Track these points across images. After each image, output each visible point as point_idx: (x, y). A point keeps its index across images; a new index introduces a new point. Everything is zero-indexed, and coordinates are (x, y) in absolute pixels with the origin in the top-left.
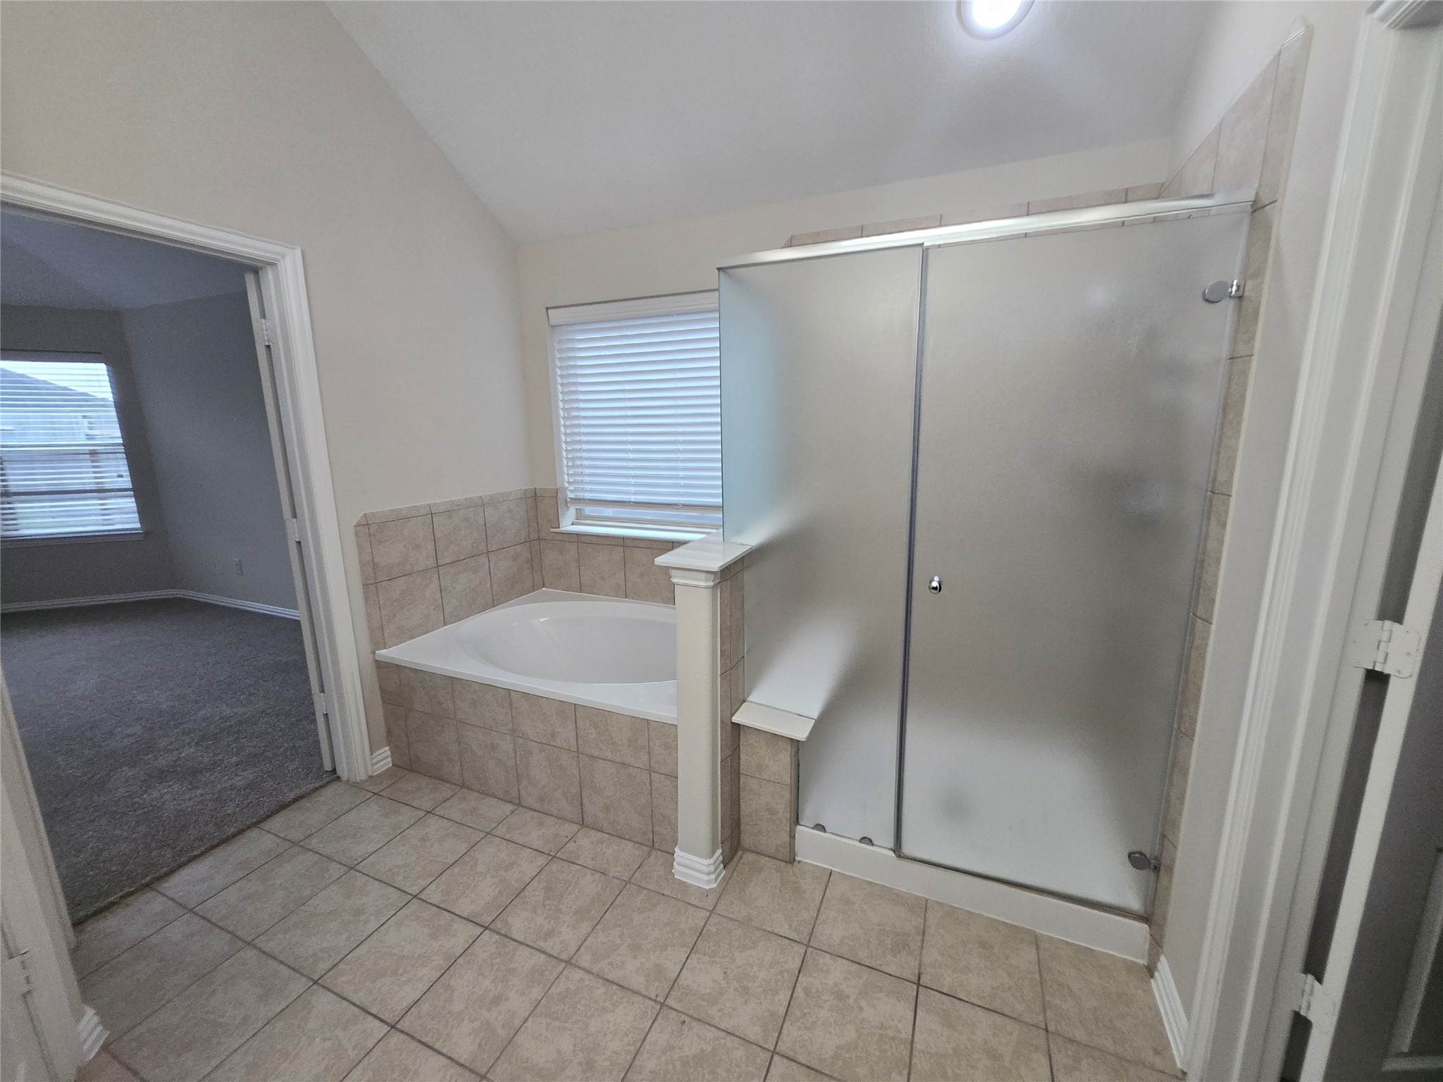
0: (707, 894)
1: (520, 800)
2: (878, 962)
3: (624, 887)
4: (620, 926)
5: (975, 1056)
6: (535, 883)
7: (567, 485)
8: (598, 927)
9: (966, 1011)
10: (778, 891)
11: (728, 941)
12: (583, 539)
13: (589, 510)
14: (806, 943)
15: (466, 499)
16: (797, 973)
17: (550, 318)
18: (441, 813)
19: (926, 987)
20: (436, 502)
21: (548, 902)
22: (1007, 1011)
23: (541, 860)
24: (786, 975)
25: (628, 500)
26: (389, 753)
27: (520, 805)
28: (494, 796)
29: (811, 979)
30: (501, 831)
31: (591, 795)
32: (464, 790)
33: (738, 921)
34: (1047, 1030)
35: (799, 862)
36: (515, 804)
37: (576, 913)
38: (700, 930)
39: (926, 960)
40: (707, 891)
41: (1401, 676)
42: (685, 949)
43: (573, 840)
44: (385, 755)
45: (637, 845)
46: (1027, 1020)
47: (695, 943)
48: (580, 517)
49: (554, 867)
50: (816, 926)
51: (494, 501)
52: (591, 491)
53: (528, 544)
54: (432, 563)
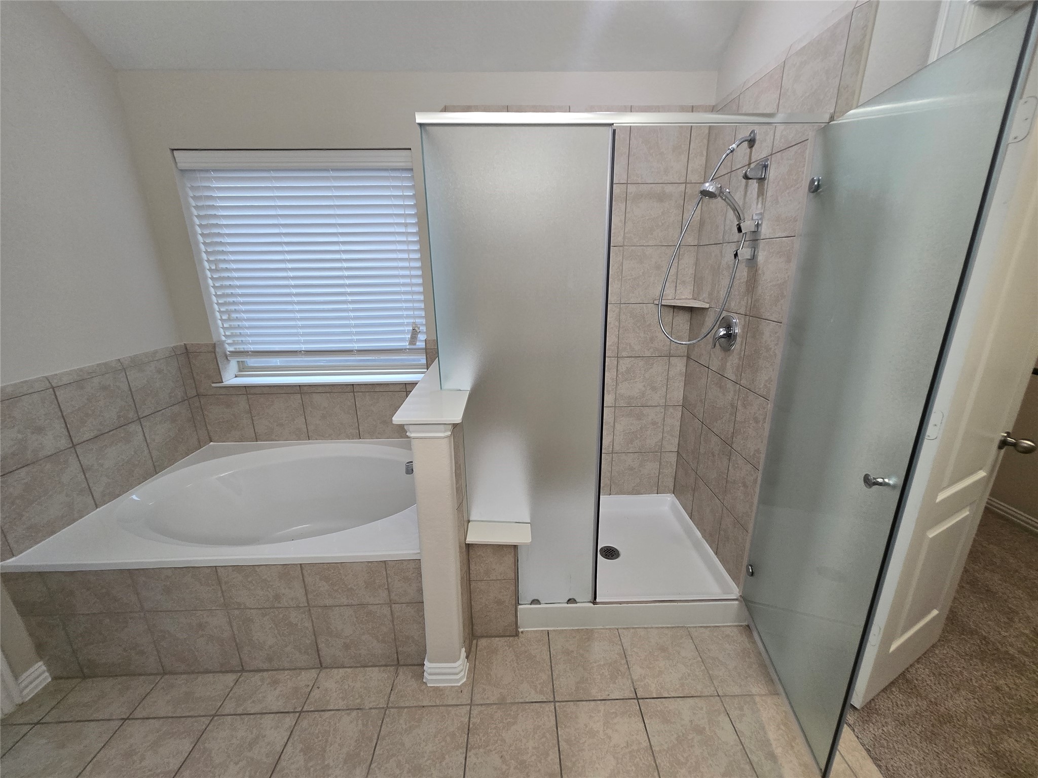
0: (460, 690)
1: (242, 666)
2: (607, 693)
3: (385, 714)
4: (393, 755)
5: (690, 737)
6: (289, 749)
7: (224, 338)
8: (373, 766)
9: (672, 705)
10: (516, 664)
11: (494, 726)
12: (252, 391)
13: (252, 362)
14: (552, 700)
15: (98, 365)
16: (556, 729)
17: (177, 161)
18: (144, 714)
19: (643, 699)
20: (57, 372)
21: (310, 764)
22: (693, 693)
23: (289, 721)
24: (548, 735)
25: (299, 349)
26: (44, 668)
27: (243, 670)
28: (207, 672)
29: (567, 730)
30: (229, 707)
31: (328, 640)
32: (166, 677)
33: (495, 704)
34: (719, 696)
35: (522, 632)
36: (238, 671)
37: (345, 762)
38: (467, 726)
39: (635, 678)
40: (460, 687)
41: (929, 438)
42: (461, 750)
43: (315, 687)
44: (40, 670)
45: (382, 668)
46: (706, 694)
47: (468, 739)
48: (243, 369)
49: (304, 723)
50: (554, 682)
51: (137, 363)
52: (253, 343)
53: (186, 402)
54: (64, 443)
